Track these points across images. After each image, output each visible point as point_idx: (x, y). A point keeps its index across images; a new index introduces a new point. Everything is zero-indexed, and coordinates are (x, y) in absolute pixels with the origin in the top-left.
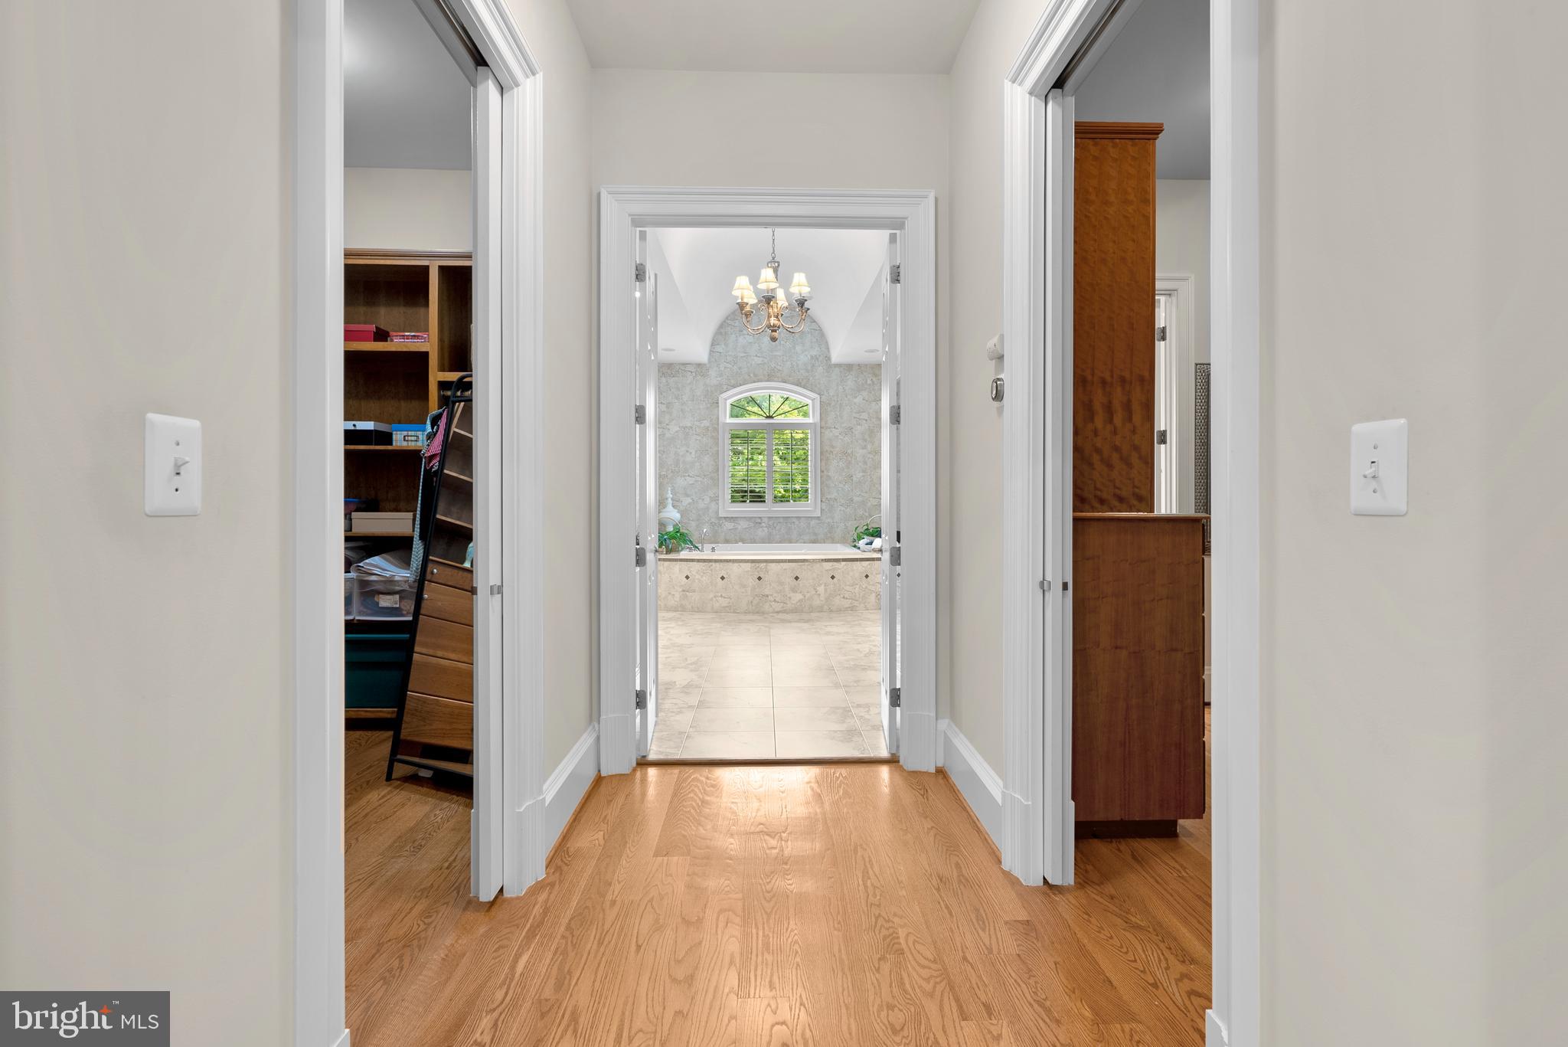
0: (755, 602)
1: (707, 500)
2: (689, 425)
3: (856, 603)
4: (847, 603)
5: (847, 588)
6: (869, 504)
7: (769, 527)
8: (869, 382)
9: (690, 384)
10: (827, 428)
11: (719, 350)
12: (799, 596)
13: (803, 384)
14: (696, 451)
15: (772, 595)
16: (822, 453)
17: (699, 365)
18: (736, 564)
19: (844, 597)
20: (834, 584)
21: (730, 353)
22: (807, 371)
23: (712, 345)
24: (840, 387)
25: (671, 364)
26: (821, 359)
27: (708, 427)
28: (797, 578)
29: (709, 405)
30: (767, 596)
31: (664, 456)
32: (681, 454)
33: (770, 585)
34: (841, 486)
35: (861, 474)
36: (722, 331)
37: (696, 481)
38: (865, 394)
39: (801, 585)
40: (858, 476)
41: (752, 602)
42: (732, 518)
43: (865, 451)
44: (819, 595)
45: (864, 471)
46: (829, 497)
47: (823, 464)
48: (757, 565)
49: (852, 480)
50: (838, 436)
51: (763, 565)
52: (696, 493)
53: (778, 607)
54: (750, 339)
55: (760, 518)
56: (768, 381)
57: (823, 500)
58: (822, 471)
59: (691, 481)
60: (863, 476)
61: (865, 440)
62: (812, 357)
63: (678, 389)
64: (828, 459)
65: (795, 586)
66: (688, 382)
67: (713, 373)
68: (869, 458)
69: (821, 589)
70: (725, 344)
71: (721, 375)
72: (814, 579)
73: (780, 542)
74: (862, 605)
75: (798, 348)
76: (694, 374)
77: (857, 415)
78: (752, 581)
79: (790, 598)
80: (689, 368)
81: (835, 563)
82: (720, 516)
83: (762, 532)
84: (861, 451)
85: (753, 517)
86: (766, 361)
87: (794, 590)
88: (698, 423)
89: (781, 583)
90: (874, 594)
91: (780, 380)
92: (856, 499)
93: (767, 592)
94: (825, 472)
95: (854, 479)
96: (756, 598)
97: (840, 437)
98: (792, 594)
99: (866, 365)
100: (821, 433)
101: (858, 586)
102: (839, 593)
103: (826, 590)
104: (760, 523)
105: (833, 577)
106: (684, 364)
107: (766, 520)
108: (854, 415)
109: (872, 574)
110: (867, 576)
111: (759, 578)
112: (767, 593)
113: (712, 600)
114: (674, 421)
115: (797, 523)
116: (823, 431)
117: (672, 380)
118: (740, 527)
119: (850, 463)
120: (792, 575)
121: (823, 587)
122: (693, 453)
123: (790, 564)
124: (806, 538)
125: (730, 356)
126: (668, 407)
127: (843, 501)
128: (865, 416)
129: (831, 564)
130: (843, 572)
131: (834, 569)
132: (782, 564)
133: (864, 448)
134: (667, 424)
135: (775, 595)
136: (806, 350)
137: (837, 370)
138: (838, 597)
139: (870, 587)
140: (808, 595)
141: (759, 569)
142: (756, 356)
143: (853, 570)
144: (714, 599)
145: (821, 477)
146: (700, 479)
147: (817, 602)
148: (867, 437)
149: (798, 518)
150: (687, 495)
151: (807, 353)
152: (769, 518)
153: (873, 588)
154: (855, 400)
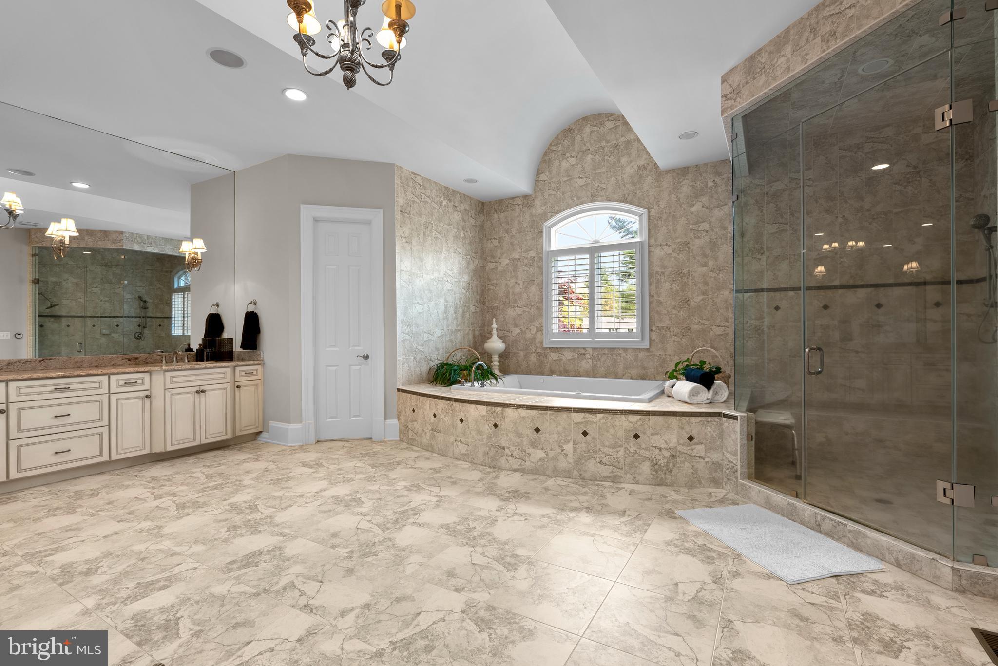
0: (491, 454)
1: (534, 330)
2: (517, 257)
3: (620, 473)
4: (606, 471)
5: (606, 450)
6: (711, 333)
7: (593, 358)
8: (710, 184)
9: (517, 216)
10: (657, 246)
11: (543, 179)
12: (539, 454)
13: (629, 199)
14: (524, 282)
15: (508, 448)
16: (650, 276)
17: (526, 197)
18: (473, 406)
19: (601, 462)
20: (587, 443)
21: (553, 180)
22: (634, 184)
23: (537, 175)
24: (673, 196)
25: (502, 200)
26: (649, 168)
27: (534, 257)
28: (537, 430)
29: (535, 236)
30: (504, 448)
31: (497, 288)
32: (511, 285)
33: (507, 435)
34: (675, 312)
35: (701, 297)
36: (546, 158)
37: (524, 311)
38: (705, 199)
39: (542, 440)
40: (696, 299)
41: (488, 453)
42: (557, 348)
43: (705, 269)
44: (566, 455)
45: (704, 293)
46: (660, 325)
47: (653, 287)
48: (493, 408)
49: (689, 305)
50: (671, 254)
51: (499, 409)
52: (524, 323)
53: (515, 463)
54: (573, 161)
55: (584, 349)
56: (591, 202)
57: (654, 329)
58: (651, 296)
59: (519, 311)
60: (702, 299)
61: (705, 256)
62: (639, 167)
63: (508, 223)
64: (658, 281)
65: (535, 440)
66: (516, 215)
67: (538, 203)
68: (711, 277)
69: (569, 447)
70: (549, 172)
71: (545, 204)
72: (559, 433)
73: (605, 376)
74: (629, 476)
75: (624, 160)
76: (521, 206)
77: (694, 227)
78: (487, 429)
79: (529, 454)
80: (519, 201)
81: (588, 415)
82: (545, 346)
83: (586, 365)
84: (700, 269)
85: (576, 348)
86: (589, 181)
87: (534, 445)
88: (524, 254)
89: (519, 435)
90: (648, 463)
91: (604, 198)
92: (694, 327)
93: (503, 443)
94: (656, 297)
95: (692, 303)
96: (492, 449)
97: (674, 255)
98: (531, 450)
99: (706, 164)
100: (650, 252)
101: (622, 449)
102: (594, 455)
103: (575, 450)
104: (584, 354)
105: (585, 433)
106: (513, 198)
107: (590, 351)
108: (691, 227)
109: (645, 433)
110: (636, 436)
111: (496, 426)
112: (504, 445)
113: (452, 444)
114: (505, 255)
115: (623, 354)
116: (652, 249)
117: (502, 215)
118: (564, 358)
119: (686, 284)
120: (531, 425)
121: (571, 445)
122: (521, 284)
123: (529, 411)
124: (634, 372)
125: (554, 182)
126: (499, 242)
127: (676, 330)
128: (705, 226)
129: (582, 415)
130: (600, 428)
131: (587, 423)
132: (519, 410)
133: (705, 265)
134: (499, 258)
135: (512, 448)
136: (631, 161)
137: (669, 177)
138: (593, 461)
139: (642, 452)
140: (551, 454)
141: (494, 414)
142: (579, 177)
143: (614, 426)
144: (455, 444)
145: (650, 303)
146: (527, 309)
147: (563, 464)
148: (708, 252)
149: (625, 349)
150: (516, 326)
151: (633, 164)
152: (594, 349)
153: (647, 454)
154: (692, 209)
